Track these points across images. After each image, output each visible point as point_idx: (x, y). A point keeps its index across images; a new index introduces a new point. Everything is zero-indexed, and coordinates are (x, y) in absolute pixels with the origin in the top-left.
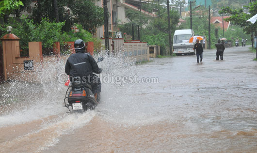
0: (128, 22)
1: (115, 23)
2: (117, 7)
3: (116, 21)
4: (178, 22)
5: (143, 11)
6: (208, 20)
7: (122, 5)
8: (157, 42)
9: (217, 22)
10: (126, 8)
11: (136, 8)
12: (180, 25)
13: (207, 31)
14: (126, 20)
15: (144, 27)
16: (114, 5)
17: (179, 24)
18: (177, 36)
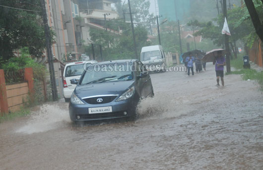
1: (79, 44)
2: (81, 27)
3: (81, 42)
4: (147, 39)
5: (108, 30)
6: (178, 35)
7: (87, 25)
9: (189, 37)
10: (91, 28)
11: (101, 28)
13: (179, 47)
16: (77, 26)
18: (144, 53)
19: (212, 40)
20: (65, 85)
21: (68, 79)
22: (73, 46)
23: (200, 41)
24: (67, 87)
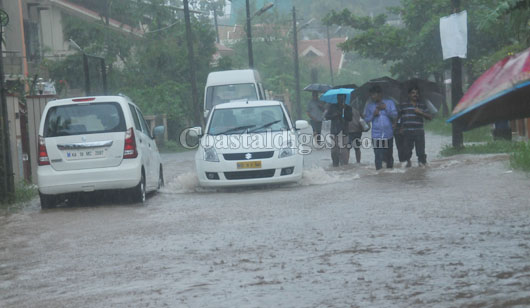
0: (73, 52)
1: (33, 57)
2: (39, 9)
3: (37, 51)
4: (214, 52)
5: (114, 24)
6: (291, 46)
7: (54, 6)
8: (160, 108)
9: (311, 54)
10: (65, 15)
12: (220, 60)
13: (292, 78)
14: (66, 47)
15: (119, 64)
16: (29, 5)
17: (217, 57)
18: (213, 88)
19: (384, 62)
20: (43, 159)
21: (51, 143)
22: (20, 58)
23: (340, 67)
24: (47, 163)
